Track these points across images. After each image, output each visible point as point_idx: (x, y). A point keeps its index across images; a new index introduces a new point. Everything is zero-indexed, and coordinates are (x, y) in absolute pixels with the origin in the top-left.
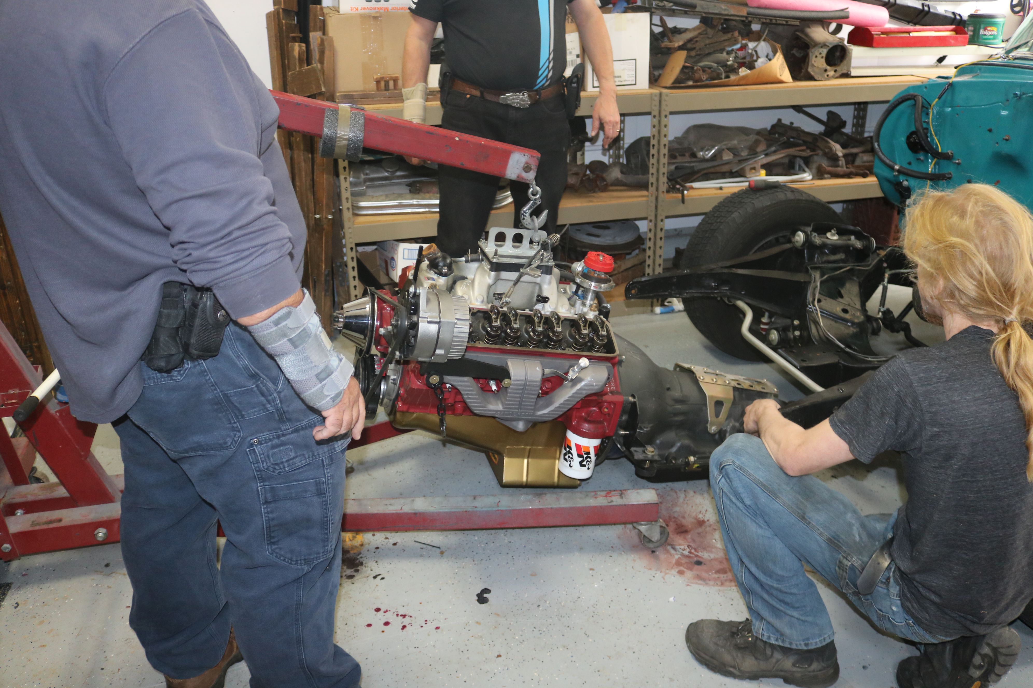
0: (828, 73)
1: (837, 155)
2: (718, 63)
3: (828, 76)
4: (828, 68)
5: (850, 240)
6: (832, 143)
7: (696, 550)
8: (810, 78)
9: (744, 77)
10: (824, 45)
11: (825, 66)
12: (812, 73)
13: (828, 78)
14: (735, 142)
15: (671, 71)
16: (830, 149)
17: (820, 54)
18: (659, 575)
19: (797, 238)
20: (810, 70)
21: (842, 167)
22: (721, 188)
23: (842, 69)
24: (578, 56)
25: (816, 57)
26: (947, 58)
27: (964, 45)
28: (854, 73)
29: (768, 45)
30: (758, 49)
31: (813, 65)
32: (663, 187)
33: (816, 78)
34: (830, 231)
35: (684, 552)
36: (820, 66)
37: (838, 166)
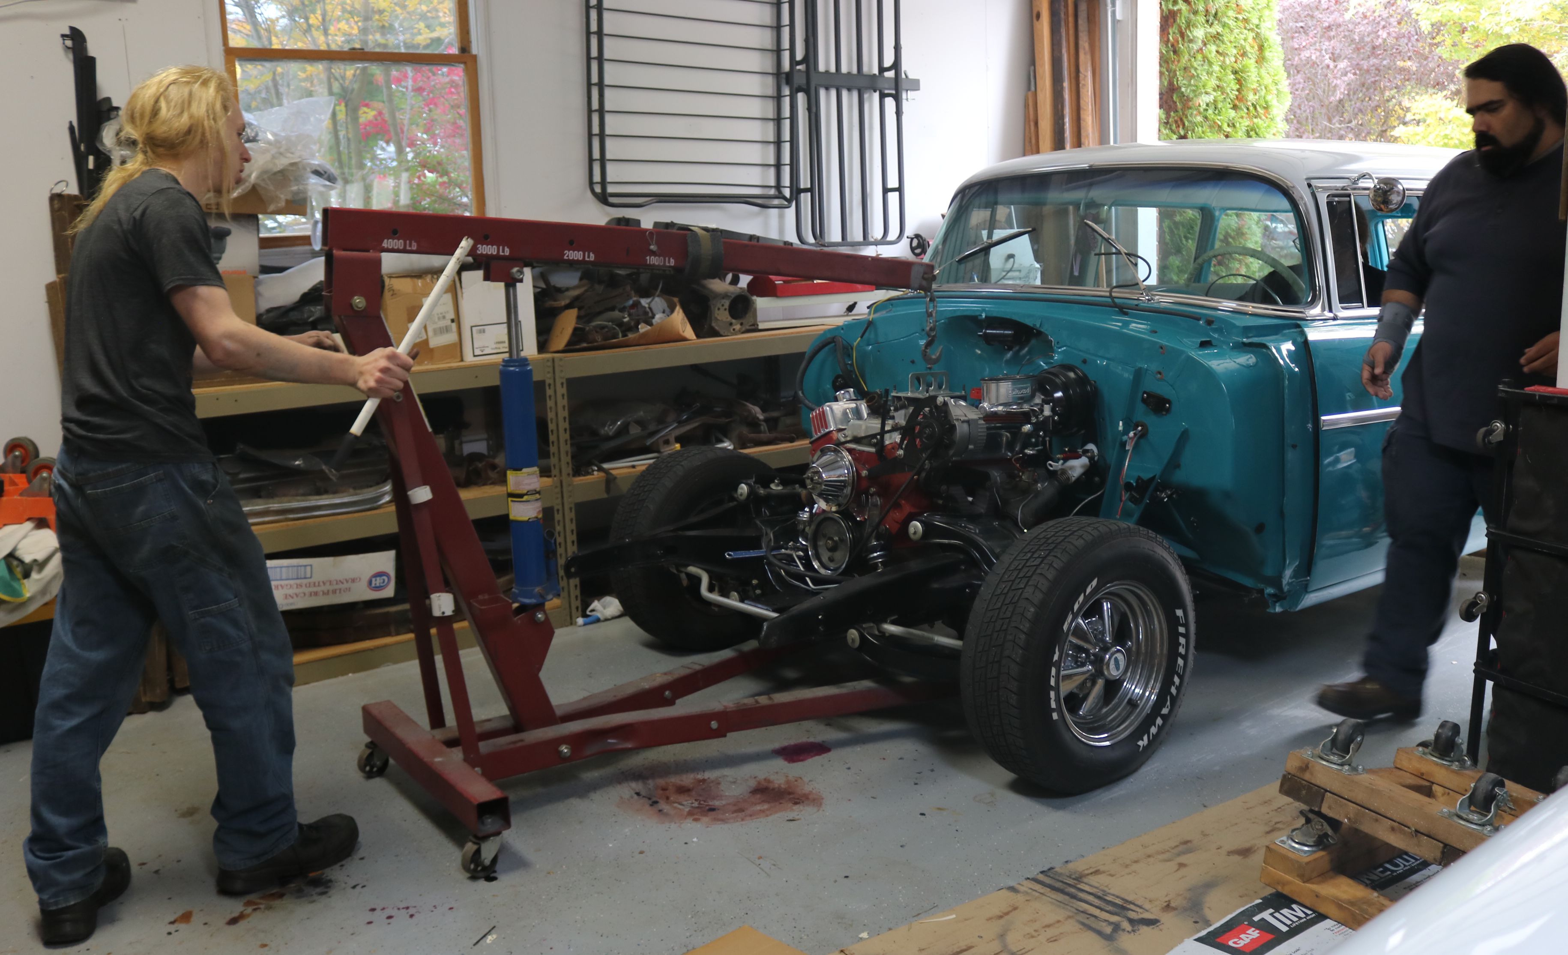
0: (735, 327)
1: (758, 418)
2: (612, 321)
3: (734, 330)
4: (734, 321)
5: (795, 489)
6: (751, 406)
7: (705, 801)
8: (715, 334)
9: (645, 334)
10: (725, 296)
11: (729, 319)
12: (717, 328)
13: (735, 332)
14: (642, 413)
15: (561, 333)
16: (749, 411)
17: (723, 305)
18: (673, 825)
19: (740, 491)
20: (713, 324)
21: (765, 432)
22: (633, 467)
23: (747, 321)
24: (453, 321)
25: (719, 309)
26: (857, 306)
27: (873, 291)
28: (761, 326)
29: (663, 301)
30: (653, 305)
31: (717, 319)
32: (567, 469)
33: (722, 333)
34: (773, 482)
35: (693, 805)
36: (724, 320)
37: (760, 432)
